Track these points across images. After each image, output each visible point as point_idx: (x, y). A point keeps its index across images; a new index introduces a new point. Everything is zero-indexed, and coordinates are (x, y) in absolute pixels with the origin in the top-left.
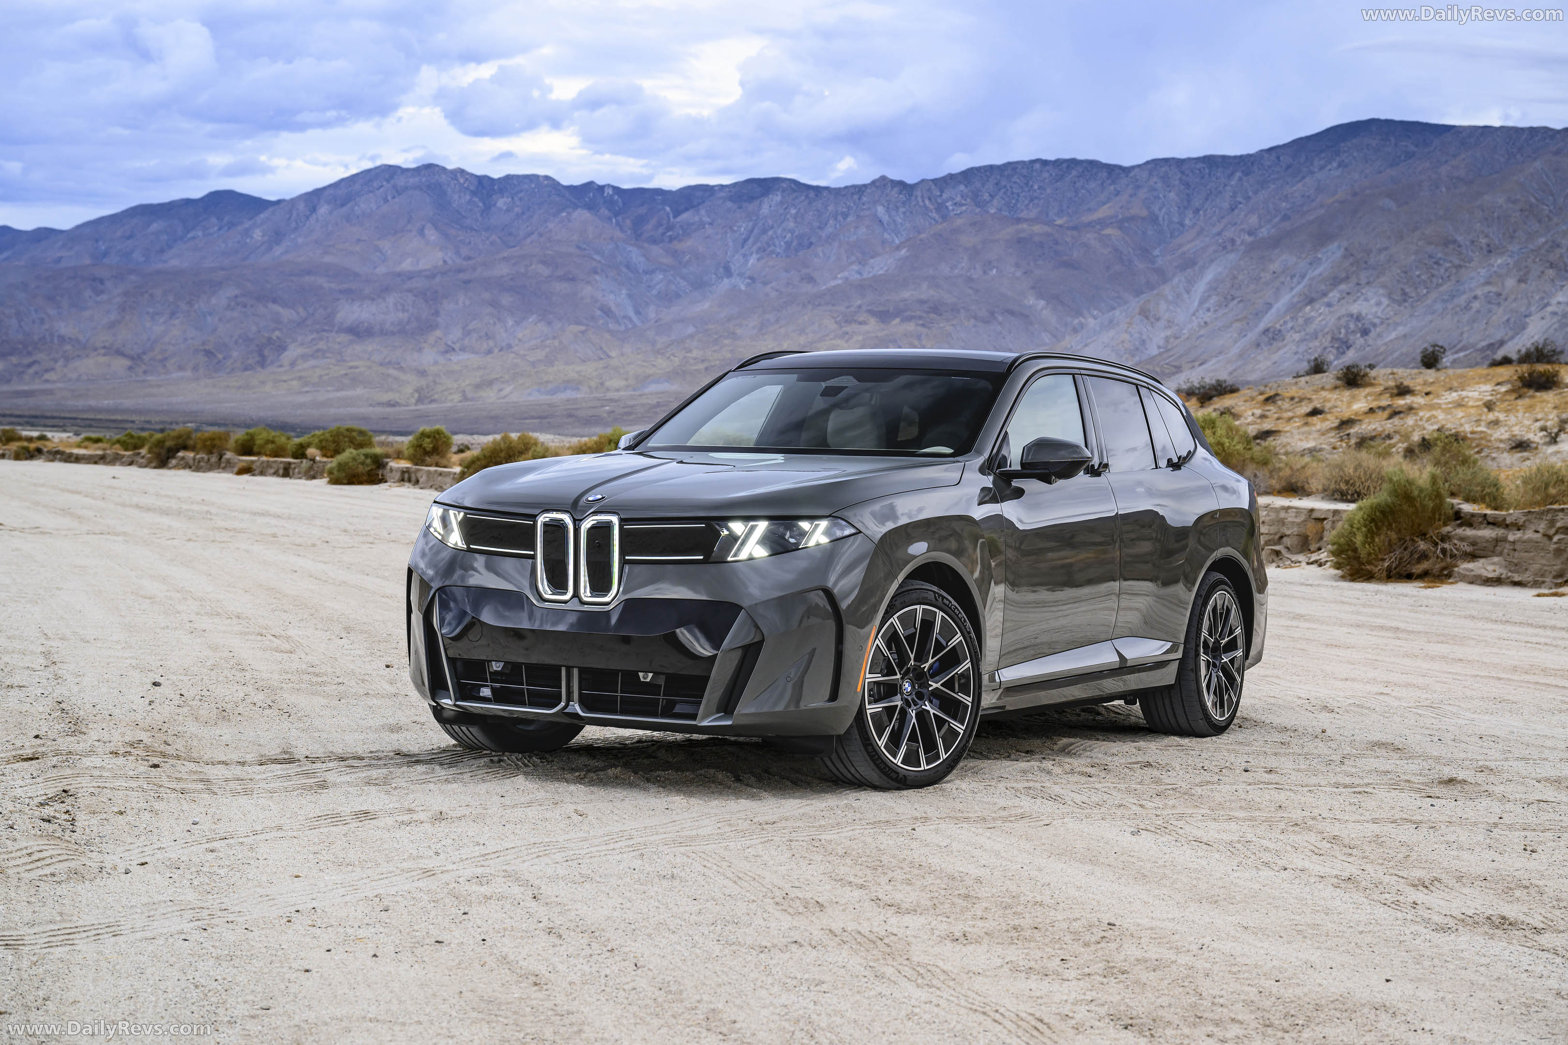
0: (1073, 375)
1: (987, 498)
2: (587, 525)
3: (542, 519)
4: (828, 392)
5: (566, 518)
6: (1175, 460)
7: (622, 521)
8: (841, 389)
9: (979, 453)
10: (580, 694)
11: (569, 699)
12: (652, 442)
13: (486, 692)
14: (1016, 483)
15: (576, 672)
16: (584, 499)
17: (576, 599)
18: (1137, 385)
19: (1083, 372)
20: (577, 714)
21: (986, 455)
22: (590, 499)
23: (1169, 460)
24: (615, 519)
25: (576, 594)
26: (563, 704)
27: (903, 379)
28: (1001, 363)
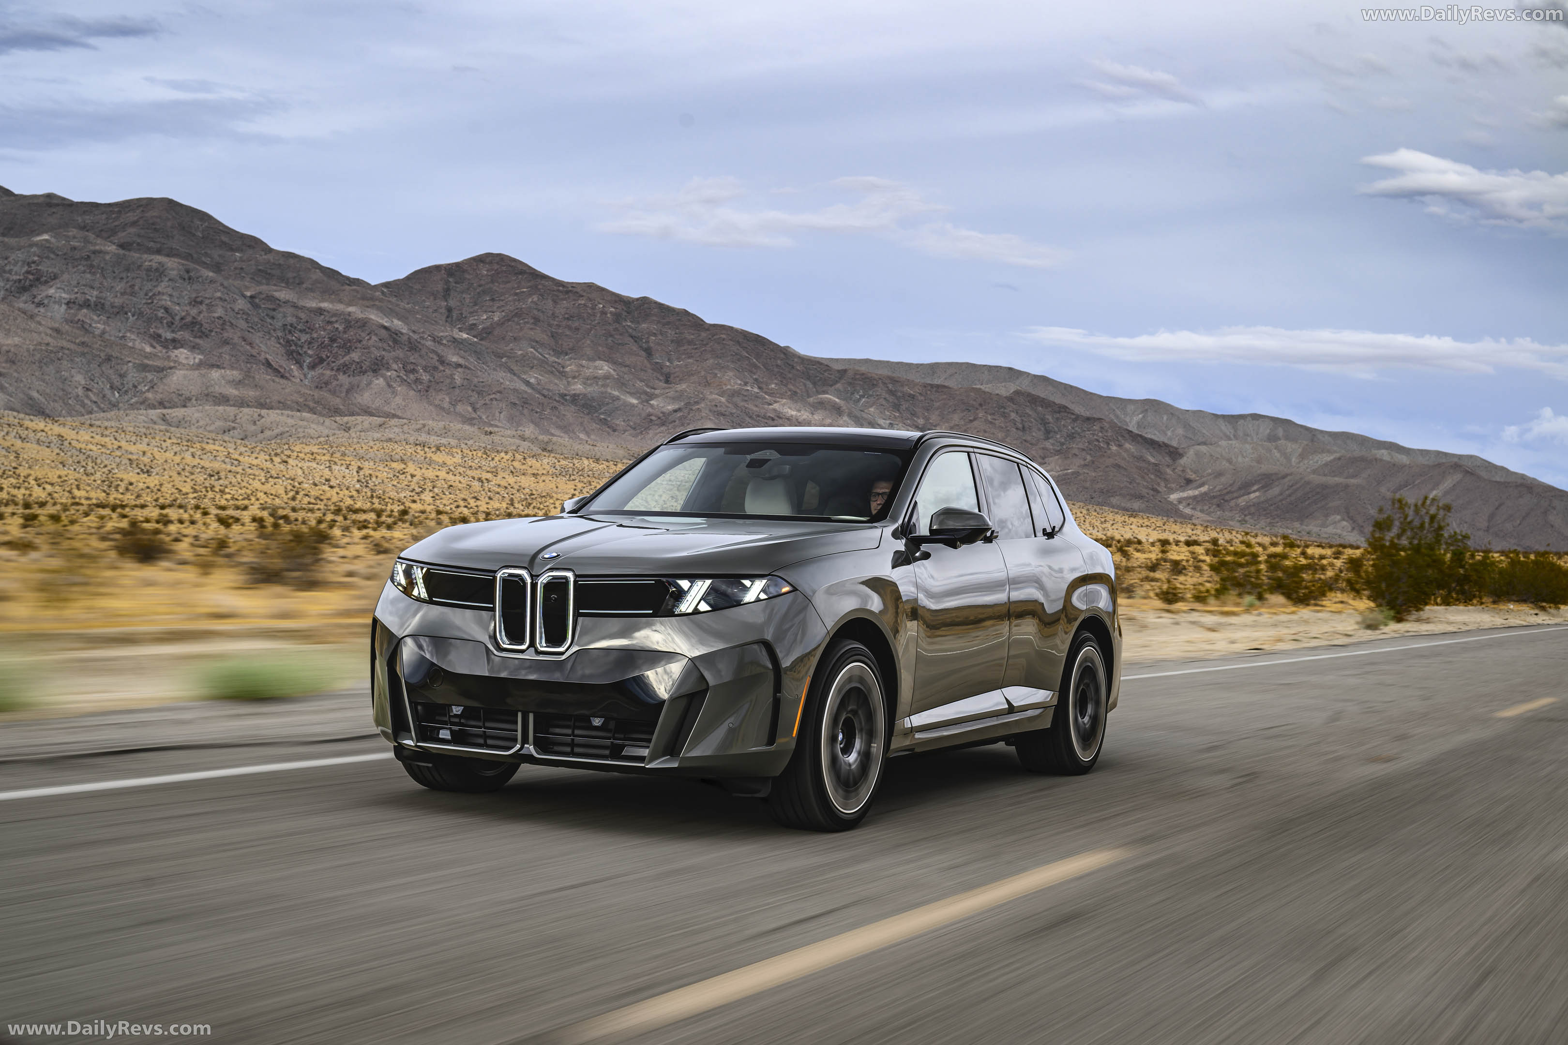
0: (968, 453)
1: (900, 561)
2: (543, 580)
3: (499, 575)
4: (755, 464)
5: (523, 573)
6: (1049, 530)
7: (576, 576)
8: (765, 461)
9: (894, 519)
10: (535, 737)
11: (525, 741)
12: (595, 506)
13: (445, 734)
14: (924, 547)
15: (531, 717)
16: (540, 556)
17: (533, 649)
18: (1018, 464)
19: (976, 450)
20: (532, 756)
21: (900, 522)
22: (546, 556)
23: (1044, 530)
24: (570, 575)
25: (532, 644)
26: (518, 746)
27: (821, 454)
28: (908, 440)
